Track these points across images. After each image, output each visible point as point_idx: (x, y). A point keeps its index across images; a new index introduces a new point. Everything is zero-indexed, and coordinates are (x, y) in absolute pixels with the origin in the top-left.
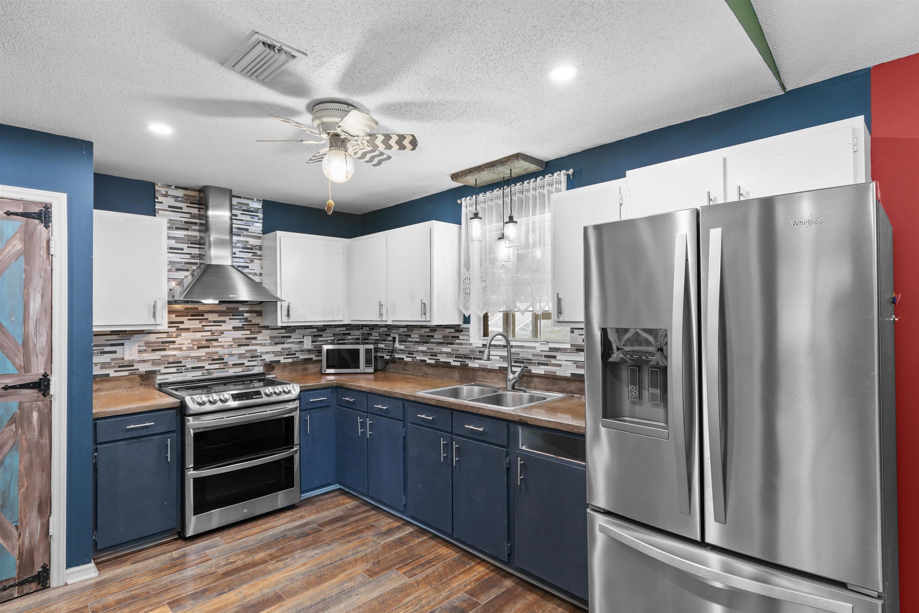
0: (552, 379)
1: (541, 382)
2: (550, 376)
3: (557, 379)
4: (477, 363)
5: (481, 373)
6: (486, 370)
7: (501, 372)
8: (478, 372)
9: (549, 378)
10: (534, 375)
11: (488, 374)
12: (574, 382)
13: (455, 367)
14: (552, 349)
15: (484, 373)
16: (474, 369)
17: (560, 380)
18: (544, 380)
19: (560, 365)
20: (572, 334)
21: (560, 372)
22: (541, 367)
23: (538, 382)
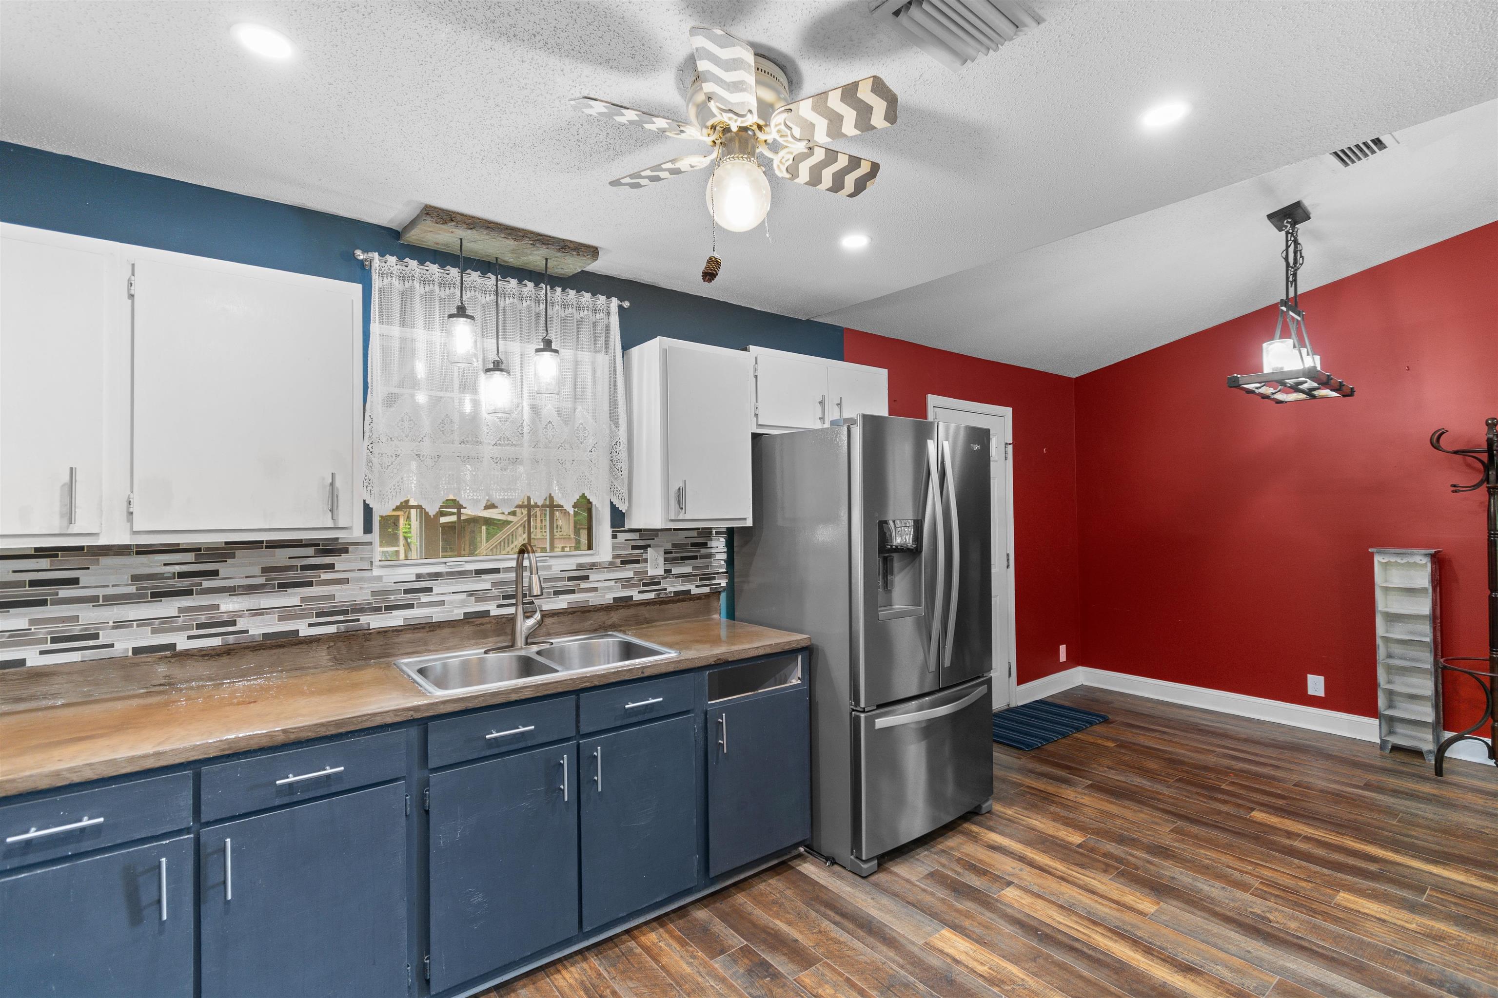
0: (579, 613)
1: (559, 623)
2: (577, 609)
3: (589, 611)
4: (396, 617)
5: (410, 635)
6: (423, 628)
7: (468, 623)
8: (398, 635)
9: (574, 612)
10: (546, 613)
11: (430, 634)
12: (617, 610)
13: (311, 641)
14: (581, 567)
15: (420, 635)
16: (384, 632)
17: (594, 611)
18: (563, 618)
19: (595, 589)
20: (615, 541)
21: (594, 599)
22: (561, 597)
23: (554, 623)
